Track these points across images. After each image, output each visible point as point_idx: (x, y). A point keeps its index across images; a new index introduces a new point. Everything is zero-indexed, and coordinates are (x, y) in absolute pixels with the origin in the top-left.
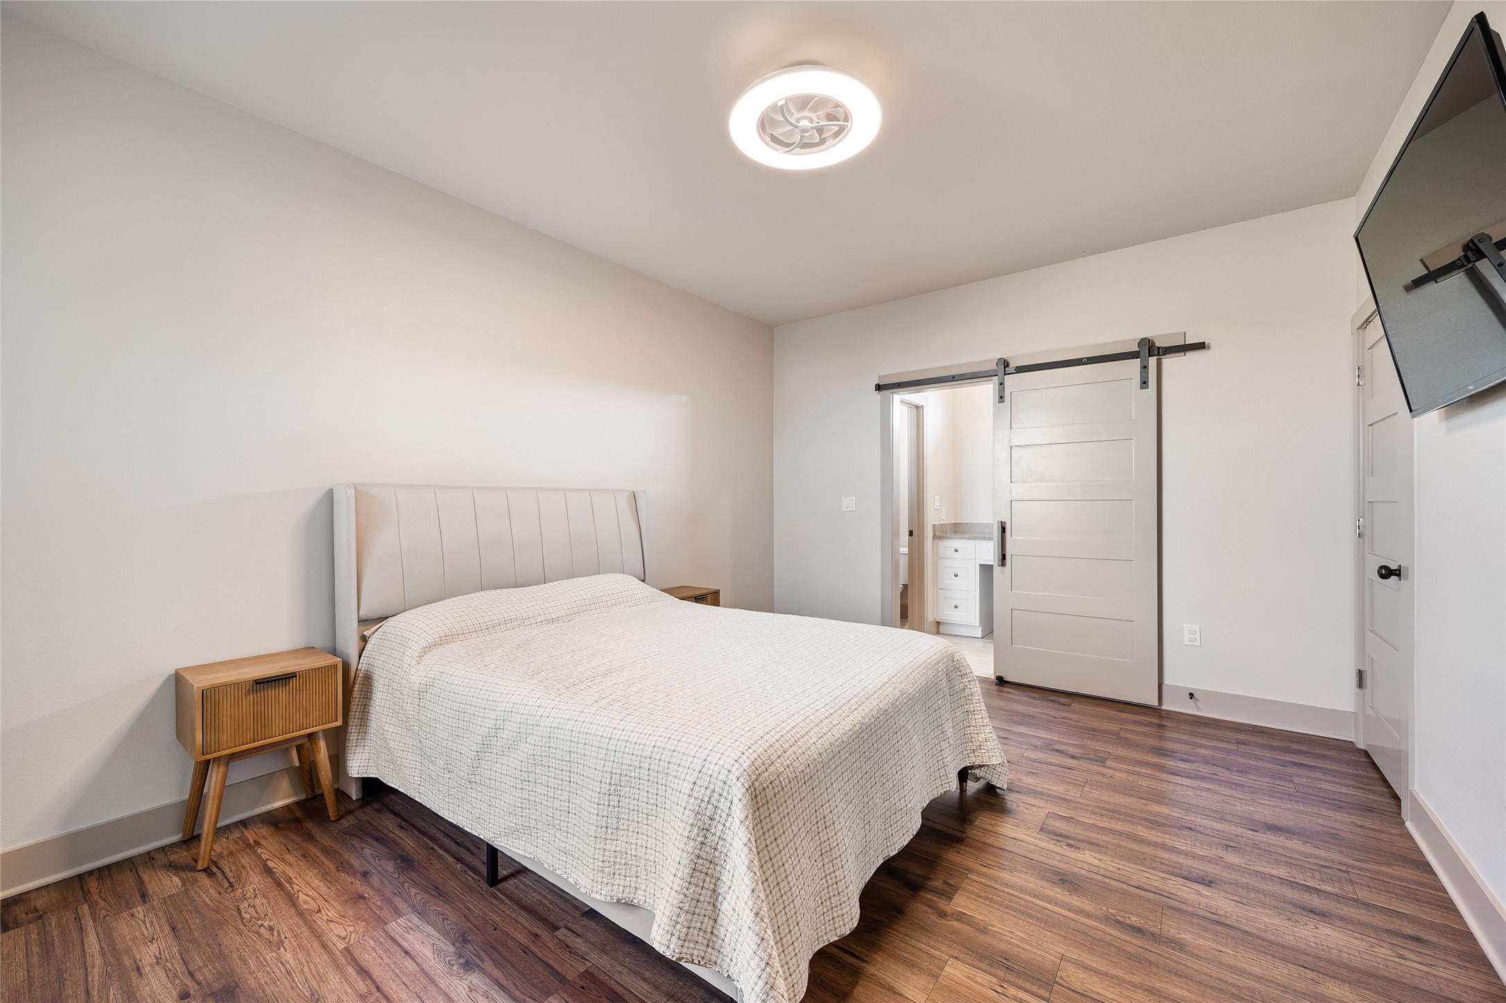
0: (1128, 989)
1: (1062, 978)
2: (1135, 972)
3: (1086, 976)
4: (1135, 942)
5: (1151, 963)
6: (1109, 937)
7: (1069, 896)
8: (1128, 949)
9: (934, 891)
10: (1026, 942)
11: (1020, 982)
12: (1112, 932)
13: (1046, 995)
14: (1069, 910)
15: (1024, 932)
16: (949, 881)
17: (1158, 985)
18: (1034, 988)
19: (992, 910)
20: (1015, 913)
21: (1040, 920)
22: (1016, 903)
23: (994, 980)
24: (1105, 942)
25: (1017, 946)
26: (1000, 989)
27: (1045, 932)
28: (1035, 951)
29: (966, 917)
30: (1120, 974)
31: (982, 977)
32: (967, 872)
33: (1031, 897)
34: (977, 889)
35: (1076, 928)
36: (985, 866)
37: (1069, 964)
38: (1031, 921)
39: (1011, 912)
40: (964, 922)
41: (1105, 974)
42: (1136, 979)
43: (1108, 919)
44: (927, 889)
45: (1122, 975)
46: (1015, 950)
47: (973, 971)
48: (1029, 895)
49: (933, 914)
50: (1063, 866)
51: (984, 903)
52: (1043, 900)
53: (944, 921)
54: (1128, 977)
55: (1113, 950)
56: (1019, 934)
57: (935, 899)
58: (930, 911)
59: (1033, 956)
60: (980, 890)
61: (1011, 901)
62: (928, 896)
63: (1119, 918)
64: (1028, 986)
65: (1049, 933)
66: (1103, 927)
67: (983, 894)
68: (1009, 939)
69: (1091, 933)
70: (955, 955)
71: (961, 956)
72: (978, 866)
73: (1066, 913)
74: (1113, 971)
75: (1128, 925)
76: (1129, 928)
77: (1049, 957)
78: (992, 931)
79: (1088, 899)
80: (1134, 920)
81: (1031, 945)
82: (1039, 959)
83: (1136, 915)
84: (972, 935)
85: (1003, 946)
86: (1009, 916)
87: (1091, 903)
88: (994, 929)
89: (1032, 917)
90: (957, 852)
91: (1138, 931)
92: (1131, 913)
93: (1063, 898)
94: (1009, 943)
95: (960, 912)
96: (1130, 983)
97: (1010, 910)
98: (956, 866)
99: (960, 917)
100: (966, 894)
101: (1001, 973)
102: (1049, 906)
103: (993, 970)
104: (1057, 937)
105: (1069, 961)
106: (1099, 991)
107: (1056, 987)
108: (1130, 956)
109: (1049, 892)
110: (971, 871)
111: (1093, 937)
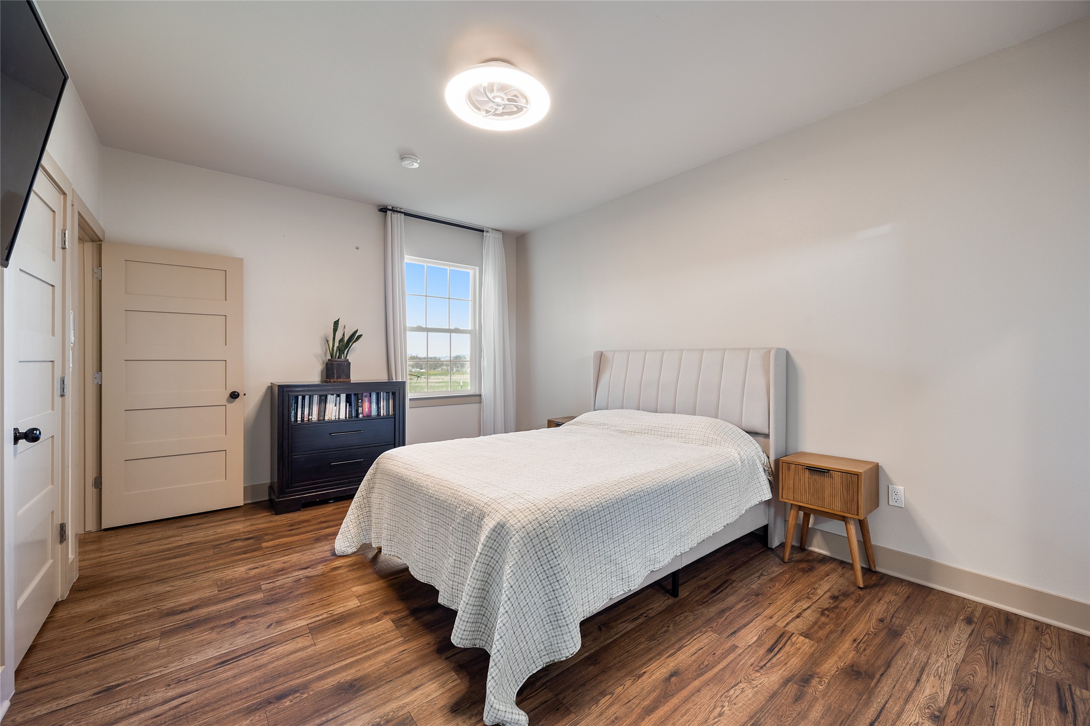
0: (273, 658)
1: (308, 636)
2: (273, 669)
3: (298, 647)
4: (280, 687)
5: (265, 682)
6: (297, 676)
7: (339, 680)
8: (282, 679)
9: (406, 617)
10: (337, 636)
11: (324, 621)
12: (297, 681)
13: (309, 626)
14: (331, 671)
15: (343, 639)
16: (406, 627)
17: (257, 674)
18: (317, 623)
19: (369, 634)
20: (357, 643)
21: (342, 651)
22: (362, 648)
23: (336, 613)
24: (298, 671)
25: (339, 631)
26: (330, 612)
27: (333, 648)
28: (330, 636)
29: (376, 621)
30: (280, 662)
31: (341, 610)
32: (407, 639)
33: (359, 659)
34: (389, 636)
35: (319, 665)
36: (403, 651)
37: (309, 645)
38: (345, 646)
39: (360, 641)
40: (374, 618)
41: (287, 655)
42: (270, 666)
43: (304, 687)
44: (409, 615)
45: (279, 662)
46: (339, 629)
47: (346, 609)
48: (361, 659)
49: (390, 610)
50: (362, 700)
51: (376, 633)
52: (351, 663)
53: (382, 612)
54: (276, 663)
55: (291, 670)
56: (344, 636)
57: (399, 615)
58: (393, 610)
59: (329, 633)
60: (387, 637)
61: (366, 646)
62: (404, 613)
63: (298, 695)
64: (320, 622)
65: (331, 649)
66: (304, 679)
67: (383, 637)
68: (346, 630)
69: (309, 669)
70: (360, 607)
71: (358, 609)
72: (407, 647)
73: (331, 668)
74: (285, 660)
75: (289, 695)
76: (288, 693)
77: (321, 640)
78: (357, 627)
79: (326, 689)
80: (287, 703)
81: (334, 637)
82: (325, 635)
83: (287, 708)
84: (363, 618)
85: (346, 625)
86: (358, 638)
87: (322, 688)
88: (358, 628)
89: (347, 649)
90: (429, 644)
91: (281, 697)
92: (292, 706)
93: (341, 675)
94: (344, 629)
95: (381, 621)
96: (273, 662)
97: (361, 642)
98: (416, 636)
99: (378, 619)
100: (390, 629)
101: (335, 617)
102: (344, 663)
103: (340, 615)
104: (325, 651)
105: (311, 646)
106: (287, 646)
107: (308, 631)
108: (280, 675)
109: (352, 671)
110: (405, 642)
111: (306, 667)
